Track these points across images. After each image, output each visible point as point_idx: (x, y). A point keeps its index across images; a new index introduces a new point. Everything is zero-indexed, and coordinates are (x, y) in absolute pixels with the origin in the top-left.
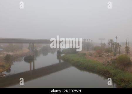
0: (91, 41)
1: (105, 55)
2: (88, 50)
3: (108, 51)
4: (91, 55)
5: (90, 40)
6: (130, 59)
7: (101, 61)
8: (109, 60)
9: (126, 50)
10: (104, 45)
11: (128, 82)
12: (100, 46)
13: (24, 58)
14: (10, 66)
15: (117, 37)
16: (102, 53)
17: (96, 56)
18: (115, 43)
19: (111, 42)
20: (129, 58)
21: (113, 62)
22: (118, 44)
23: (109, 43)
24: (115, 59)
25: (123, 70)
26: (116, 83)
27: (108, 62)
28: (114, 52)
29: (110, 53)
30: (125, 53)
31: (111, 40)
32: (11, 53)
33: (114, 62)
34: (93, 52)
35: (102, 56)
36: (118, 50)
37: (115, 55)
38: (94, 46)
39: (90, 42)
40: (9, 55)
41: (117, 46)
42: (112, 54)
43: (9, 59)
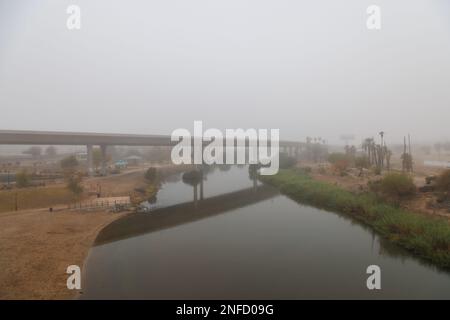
0: (324, 141)
1: (354, 172)
2: (316, 162)
3: (362, 163)
4: (322, 171)
5: (320, 139)
6: (414, 182)
7: (343, 185)
8: (365, 182)
9: (404, 162)
10: (352, 149)
11: (408, 232)
12: (344, 152)
13: (182, 174)
14: (156, 190)
15: (382, 134)
16: (348, 168)
17: (334, 174)
18: (378, 146)
19: (369, 144)
20: (411, 180)
21: (372, 188)
22: (385, 148)
23: (364, 146)
24: (378, 182)
25: (397, 206)
26: (379, 234)
27: (361, 188)
28: (375, 165)
29: (366, 167)
30: (401, 169)
31: (369, 140)
32: (157, 166)
33: (375, 187)
34: (327, 165)
35: (346, 175)
36: (385, 161)
37: (378, 173)
38: (331, 153)
39: (322, 143)
40: (155, 169)
41: (382, 152)
42: (370, 171)
43: (153, 178)
